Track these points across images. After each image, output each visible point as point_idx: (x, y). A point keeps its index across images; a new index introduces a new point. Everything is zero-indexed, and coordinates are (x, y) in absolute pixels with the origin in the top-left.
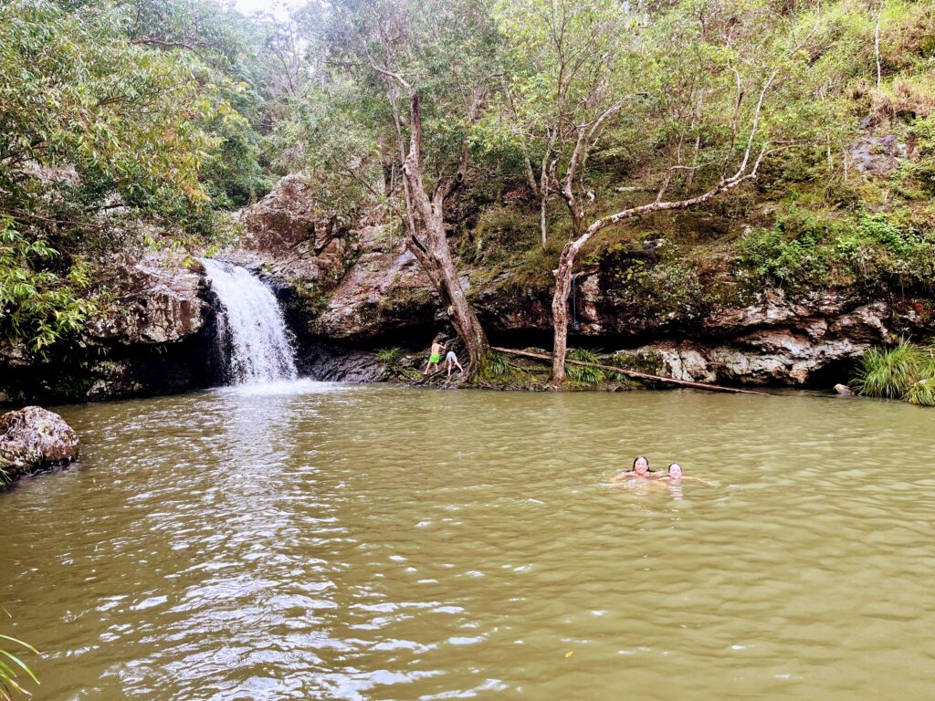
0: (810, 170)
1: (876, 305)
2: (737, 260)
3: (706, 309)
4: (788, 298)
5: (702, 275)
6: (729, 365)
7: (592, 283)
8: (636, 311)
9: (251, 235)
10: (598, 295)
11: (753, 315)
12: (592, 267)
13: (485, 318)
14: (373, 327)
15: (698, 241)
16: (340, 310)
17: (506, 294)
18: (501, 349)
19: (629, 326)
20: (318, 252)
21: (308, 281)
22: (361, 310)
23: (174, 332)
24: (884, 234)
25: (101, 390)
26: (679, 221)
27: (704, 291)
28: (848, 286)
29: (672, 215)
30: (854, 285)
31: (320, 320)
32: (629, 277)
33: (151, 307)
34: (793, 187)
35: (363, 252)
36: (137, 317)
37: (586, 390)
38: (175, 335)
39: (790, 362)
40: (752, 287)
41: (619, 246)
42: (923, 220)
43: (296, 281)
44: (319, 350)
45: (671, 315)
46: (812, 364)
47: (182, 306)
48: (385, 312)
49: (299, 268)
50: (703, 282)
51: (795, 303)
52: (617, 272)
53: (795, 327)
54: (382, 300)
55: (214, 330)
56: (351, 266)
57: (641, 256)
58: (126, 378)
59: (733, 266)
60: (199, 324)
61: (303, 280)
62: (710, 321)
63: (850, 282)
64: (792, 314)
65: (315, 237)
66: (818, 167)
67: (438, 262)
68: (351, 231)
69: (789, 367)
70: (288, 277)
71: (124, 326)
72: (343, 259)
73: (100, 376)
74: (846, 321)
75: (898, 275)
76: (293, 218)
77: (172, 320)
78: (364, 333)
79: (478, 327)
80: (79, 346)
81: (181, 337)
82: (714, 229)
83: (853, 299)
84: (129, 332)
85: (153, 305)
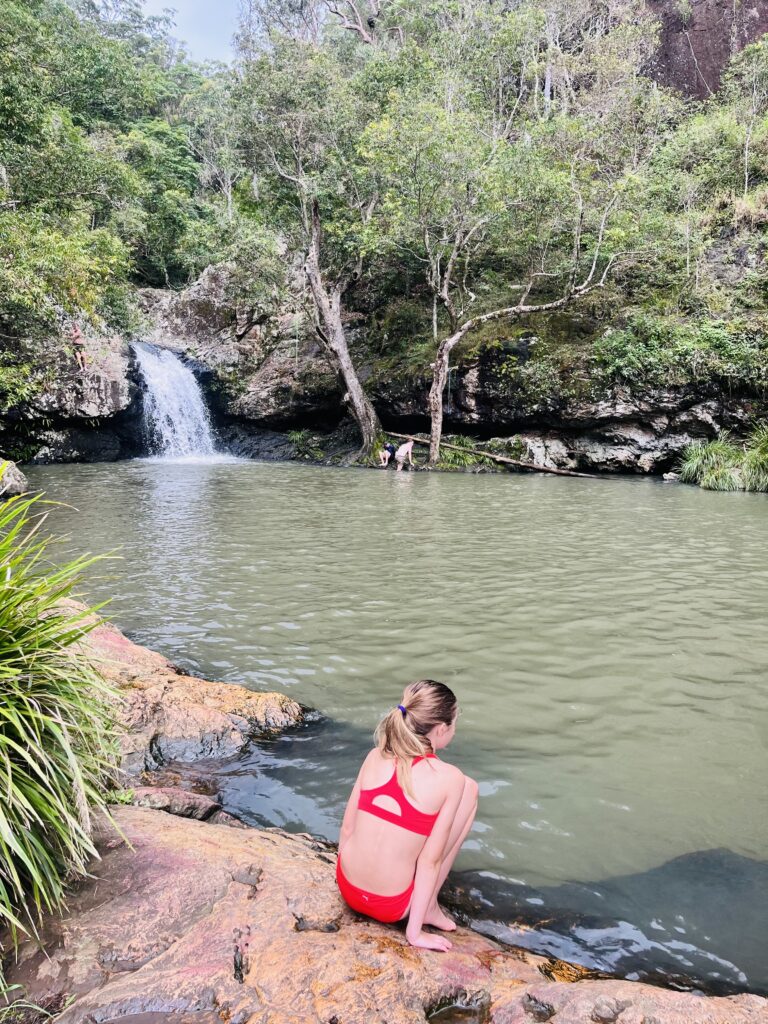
0: (670, 277)
1: (708, 404)
2: (593, 359)
3: (563, 402)
4: (633, 395)
5: (562, 372)
6: (588, 454)
7: (472, 376)
8: (506, 402)
9: (178, 321)
10: (477, 387)
11: (604, 409)
12: (473, 361)
13: (381, 406)
14: (286, 410)
15: (567, 340)
16: (255, 394)
17: (399, 383)
18: (393, 434)
19: (501, 416)
20: (240, 338)
21: (229, 366)
22: (275, 394)
23: (105, 408)
24: (718, 339)
25: (45, 455)
26: (551, 320)
27: (563, 386)
28: (682, 386)
29: (546, 316)
30: (688, 385)
31: (238, 401)
32: (503, 371)
33: (85, 386)
34: (653, 292)
35: (282, 339)
36: (74, 394)
37: (456, 471)
38: (106, 412)
39: (638, 452)
40: (605, 383)
41: (496, 343)
42: (755, 329)
43: (218, 365)
44: (237, 430)
45: (535, 407)
46: (657, 454)
47: (112, 386)
48: (297, 397)
49: (221, 353)
50: (563, 378)
51: (640, 399)
52: (494, 367)
53: (641, 421)
54: (294, 385)
55: (140, 407)
56: (271, 351)
57: (515, 352)
58: (65, 446)
59: (589, 365)
60: (127, 402)
61: (225, 364)
62: (567, 413)
63: (684, 382)
64: (637, 409)
65: (237, 324)
66: (679, 274)
67: (335, 353)
68: (272, 318)
69: (638, 457)
70: (209, 361)
71: (64, 401)
72: (263, 344)
73: (45, 443)
74: (684, 417)
75: (727, 377)
76: (217, 305)
77: (104, 397)
78: (278, 415)
79: (372, 413)
80: (27, 417)
81: (111, 413)
82: (582, 330)
83: (688, 397)
84: (68, 407)
85: (87, 384)
